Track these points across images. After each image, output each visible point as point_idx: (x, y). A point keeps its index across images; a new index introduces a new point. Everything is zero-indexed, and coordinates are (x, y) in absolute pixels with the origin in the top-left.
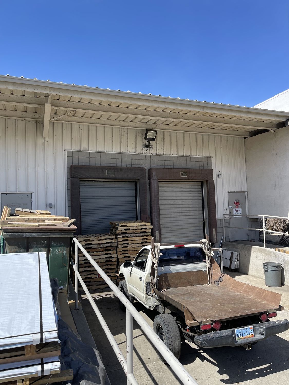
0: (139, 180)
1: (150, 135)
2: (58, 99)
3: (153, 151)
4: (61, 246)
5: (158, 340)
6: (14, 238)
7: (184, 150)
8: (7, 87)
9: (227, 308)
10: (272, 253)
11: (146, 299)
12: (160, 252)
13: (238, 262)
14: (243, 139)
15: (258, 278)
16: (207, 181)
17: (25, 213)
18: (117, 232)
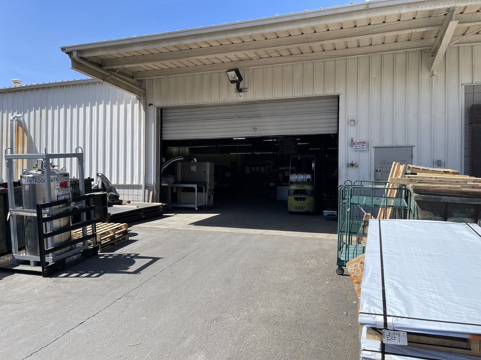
2: (461, 13)
6: (428, 201)
17: (424, 171)
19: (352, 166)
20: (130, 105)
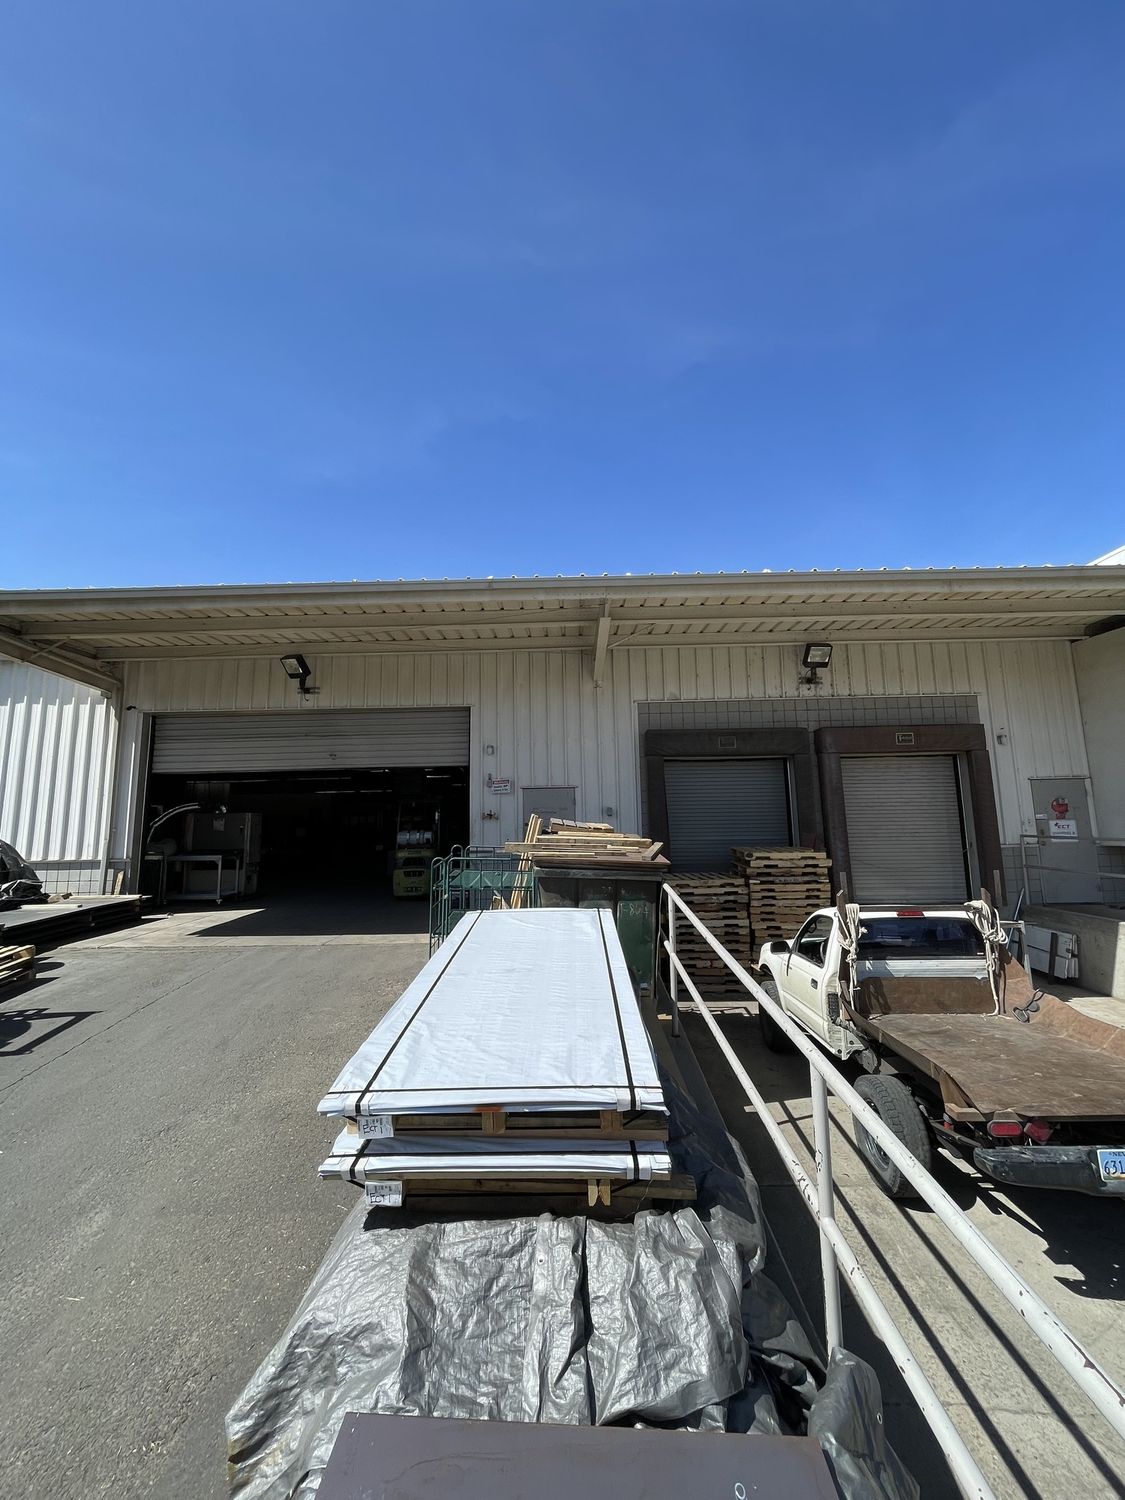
0: (793, 755)
1: (815, 656)
2: (621, 606)
3: (825, 691)
4: (640, 899)
5: (911, 1163)
6: (554, 878)
7: (901, 682)
8: (535, 597)
9: (1064, 1088)
11: (829, 1032)
12: (862, 926)
13: (1077, 959)
14: (1068, 643)
16: (968, 752)
17: (568, 829)
18: (749, 871)
19: (491, 819)
20: (88, 706)
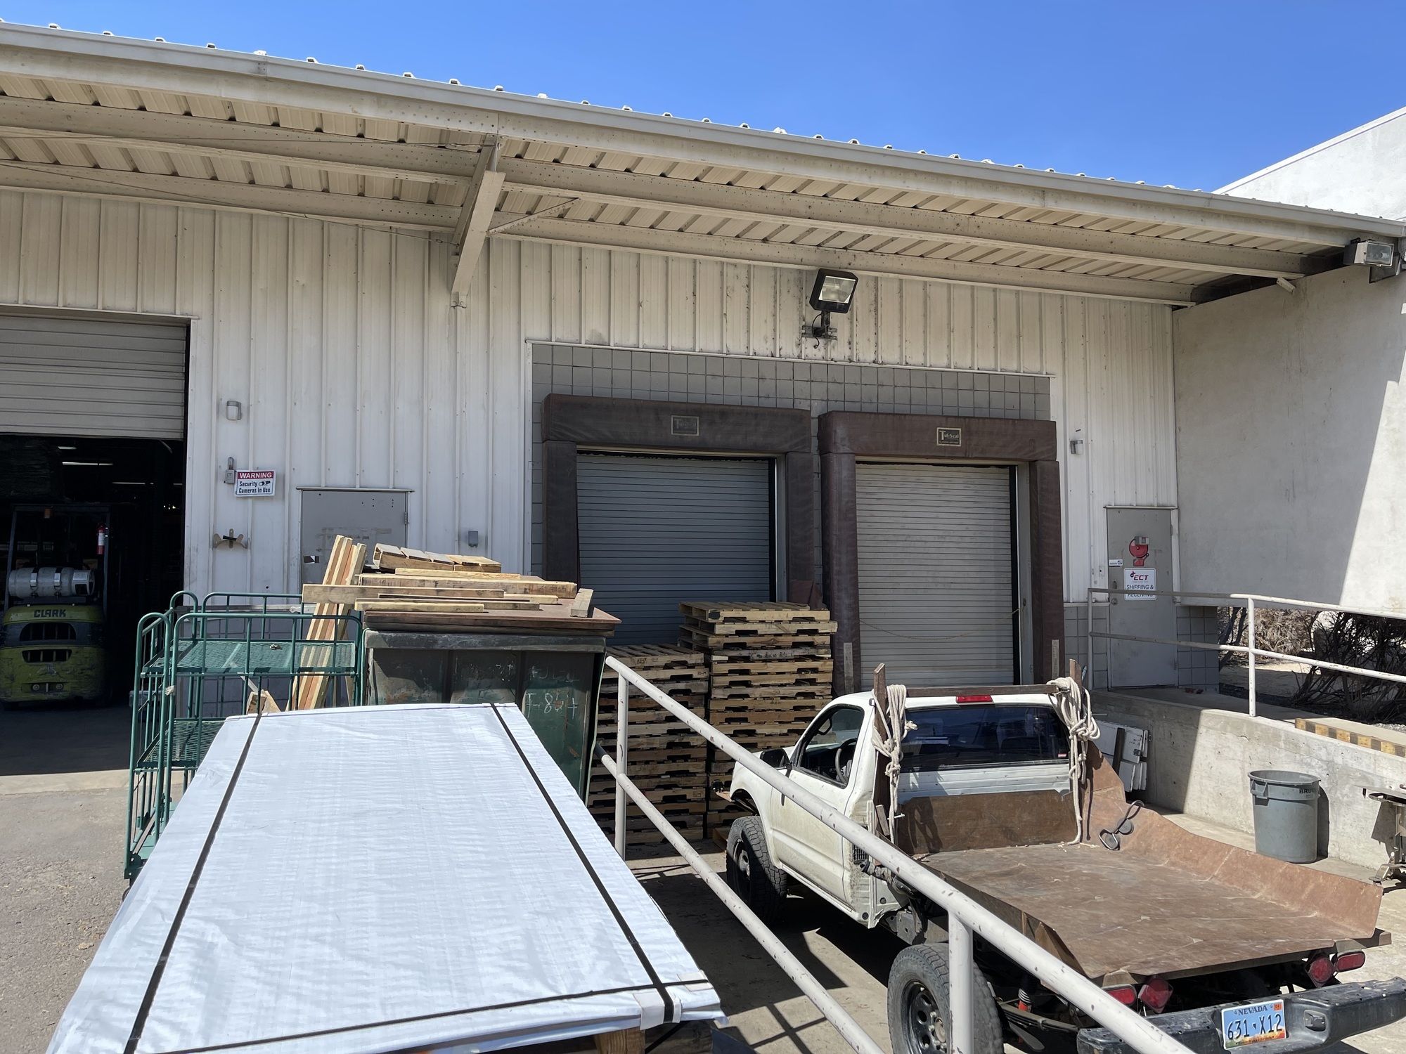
0: (786, 453)
1: (831, 291)
2: (518, 156)
3: (838, 351)
4: (563, 685)
6: (405, 650)
7: (949, 346)
8: (356, 109)
9: (1180, 934)
10: (1283, 738)
11: (852, 887)
12: (908, 720)
13: (1145, 764)
14: (1168, 310)
15: (1224, 825)
16: (1032, 464)
17: (414, 564)
18: (712, 641)
19: (231, 546)
